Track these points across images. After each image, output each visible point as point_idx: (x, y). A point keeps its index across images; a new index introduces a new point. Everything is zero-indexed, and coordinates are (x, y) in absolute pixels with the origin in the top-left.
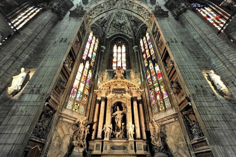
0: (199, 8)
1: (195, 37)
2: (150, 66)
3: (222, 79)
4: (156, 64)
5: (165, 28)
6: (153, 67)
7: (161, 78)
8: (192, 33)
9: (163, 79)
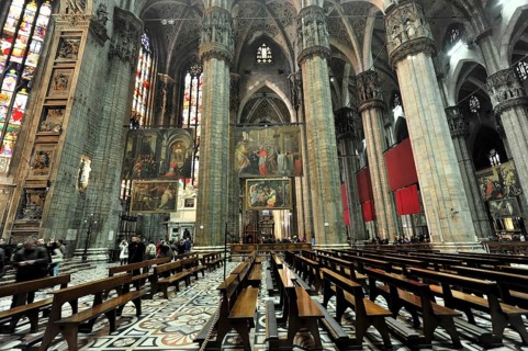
0: (144, 51)
1: (106, 108)
2: (6, 80)
3: (91, 173)
4: (23, 91)
5: (87, 68)
6: (13, 88)
7: (18, 123)
8: (108, 99)
9: (21, 127)
